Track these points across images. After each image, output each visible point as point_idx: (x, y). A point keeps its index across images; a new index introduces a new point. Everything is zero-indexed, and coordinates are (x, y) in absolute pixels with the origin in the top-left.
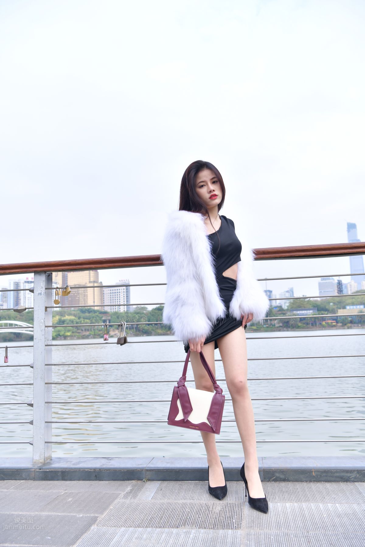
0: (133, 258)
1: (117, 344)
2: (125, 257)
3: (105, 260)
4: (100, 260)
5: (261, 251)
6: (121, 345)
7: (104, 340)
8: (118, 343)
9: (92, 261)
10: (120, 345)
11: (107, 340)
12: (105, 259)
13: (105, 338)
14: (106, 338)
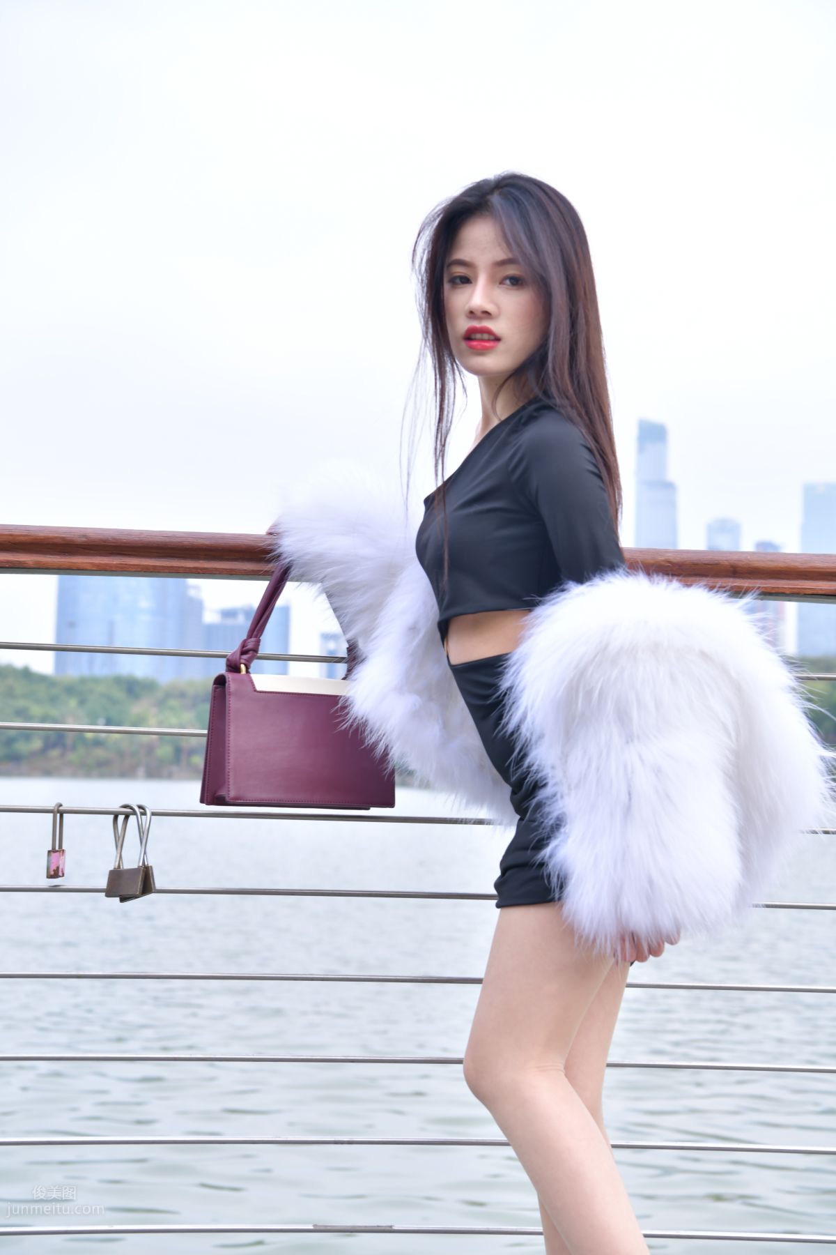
0: (207, 542)
1: (108, 895)
2: (174, 535)
3: (84, 539)
4: (63, 538)
5: (726, 563)
6: (123, 899)
7: (50, 876)
8: (110, 892)
9: (22, 539)
10: (118, 899)
11: (60, 874)
12: (84, 533)
13: (53, 867)
14: (58, 868)
